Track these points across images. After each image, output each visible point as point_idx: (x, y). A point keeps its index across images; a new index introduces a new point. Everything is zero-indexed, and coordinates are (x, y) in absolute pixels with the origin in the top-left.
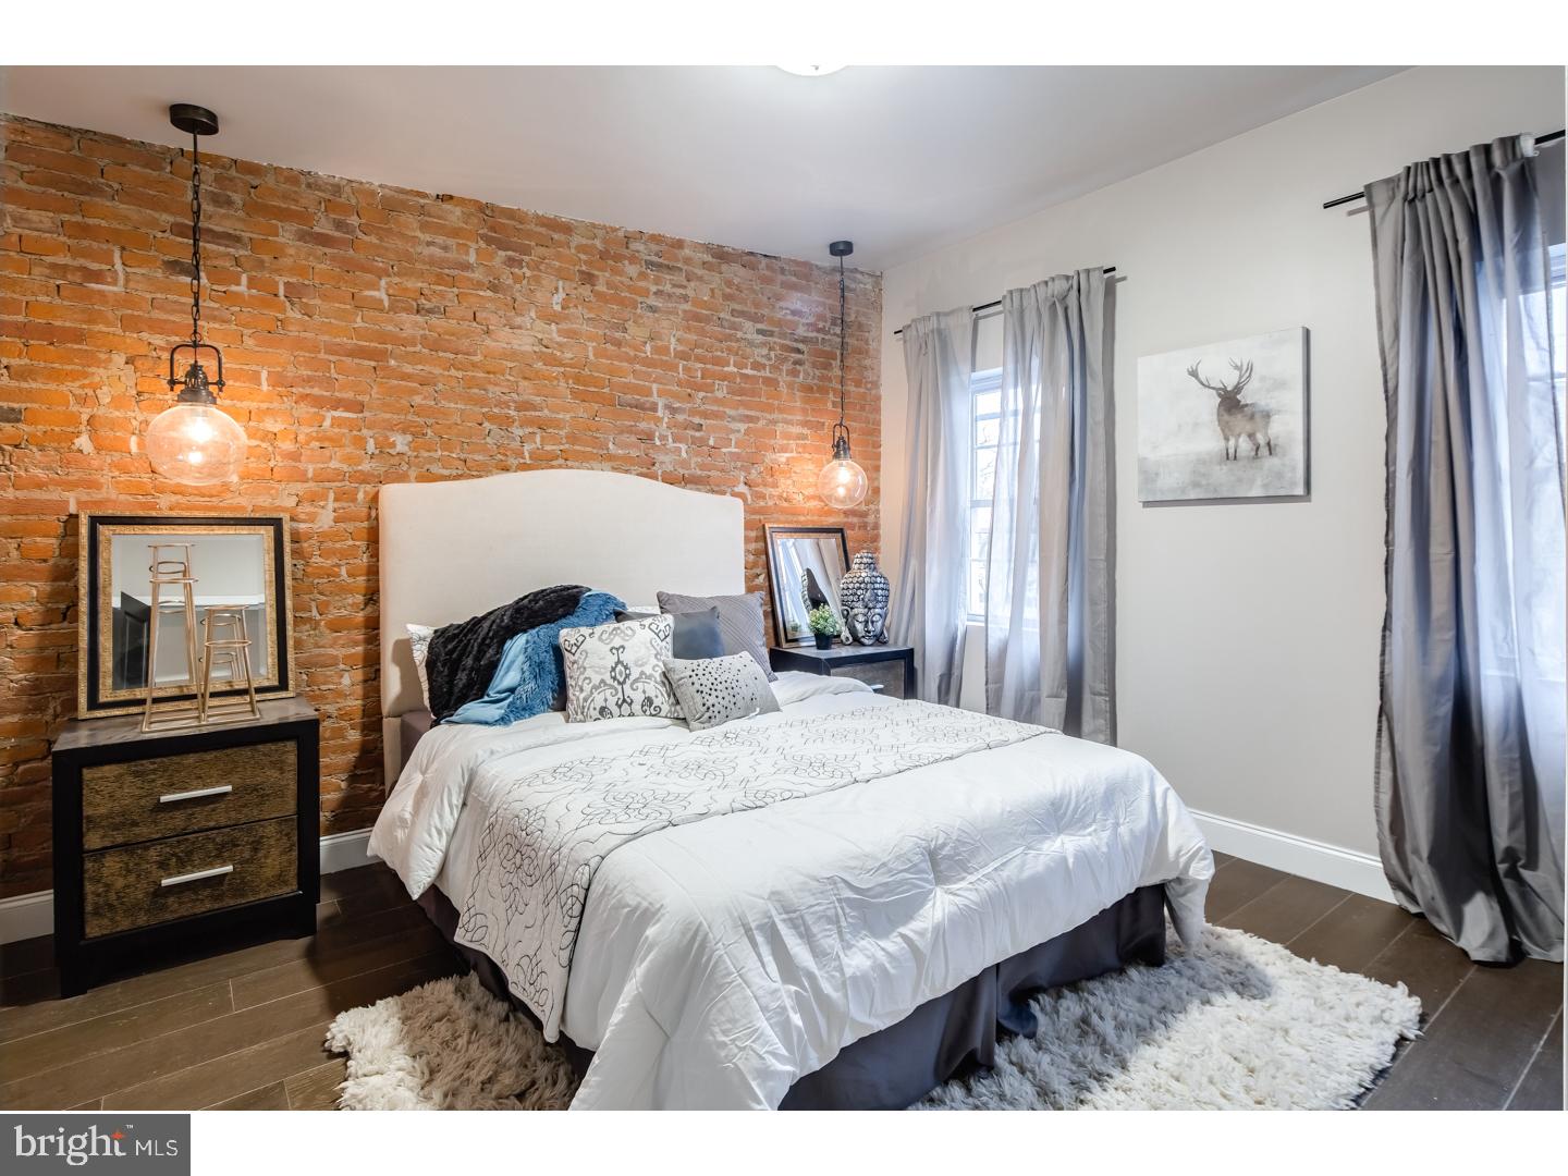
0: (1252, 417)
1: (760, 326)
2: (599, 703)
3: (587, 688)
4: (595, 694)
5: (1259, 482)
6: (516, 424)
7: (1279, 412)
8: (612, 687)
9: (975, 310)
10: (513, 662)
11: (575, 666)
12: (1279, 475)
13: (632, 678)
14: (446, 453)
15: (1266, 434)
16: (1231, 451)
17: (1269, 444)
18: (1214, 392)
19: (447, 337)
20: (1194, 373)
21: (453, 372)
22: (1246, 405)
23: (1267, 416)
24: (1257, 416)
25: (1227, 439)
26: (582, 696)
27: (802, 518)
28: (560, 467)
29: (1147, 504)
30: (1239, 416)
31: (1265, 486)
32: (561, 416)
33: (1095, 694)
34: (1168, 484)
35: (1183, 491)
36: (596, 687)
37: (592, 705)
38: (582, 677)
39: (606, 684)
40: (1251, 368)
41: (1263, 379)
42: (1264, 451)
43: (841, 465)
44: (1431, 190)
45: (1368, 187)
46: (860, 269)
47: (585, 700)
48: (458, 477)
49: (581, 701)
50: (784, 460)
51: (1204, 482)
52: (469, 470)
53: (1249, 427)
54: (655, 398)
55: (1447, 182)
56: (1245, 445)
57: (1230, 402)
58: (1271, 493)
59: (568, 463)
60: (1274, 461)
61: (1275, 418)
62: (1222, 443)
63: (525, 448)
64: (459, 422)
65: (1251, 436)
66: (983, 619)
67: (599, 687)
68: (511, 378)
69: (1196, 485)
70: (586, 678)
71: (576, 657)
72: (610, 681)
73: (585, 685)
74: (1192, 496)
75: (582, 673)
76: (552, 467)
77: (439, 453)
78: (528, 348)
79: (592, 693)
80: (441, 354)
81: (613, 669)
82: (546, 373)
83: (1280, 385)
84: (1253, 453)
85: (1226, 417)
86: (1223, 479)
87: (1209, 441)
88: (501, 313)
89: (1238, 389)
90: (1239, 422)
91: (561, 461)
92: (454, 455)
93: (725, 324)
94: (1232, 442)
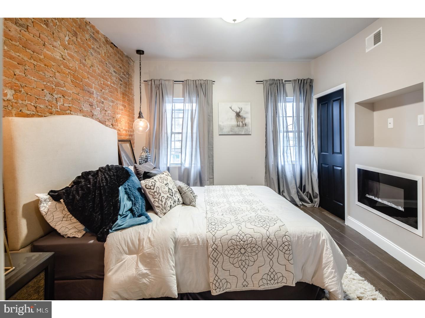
0: (242, 118)
1: (114, 70)
2: (169, 205)
3: (164, 200)
4: (167, 201)
5: (244, 131)
6: (55, 92)
7: (247, 118)
8: (171, 198)
9: (175, 81)
10: (123, 199)
11: (156, 193)
12: (247, 130)
13: (174, 193)
14: (29, 103)
15: (245, 122)
16: (238, 125)
17: (245, 124)
18: (235, 112)
19: (30, 42)
20: (231, 108)
21: (32, 61)
22: (241, 116)
23: (245, 118)
24: (243, 118)
25: (238, 122)
26: (163, 203)
27: (122, 137)
28: (69, 114)
29: (220, 135)
30: (240, 118)
31: (245, 132)
32: (69, 91)
33: (210, 179)
34: (226, 131)
35: (229, 132)
36: (166, 199)
37: (168, 206)
38: (160, 197)
39: (169, 197)
40: (242, 109)
41: (244, 111)
42: (244, 125)
43: (141, 120)
44: (272, 84)
45: (263, 80)
46: (131, 58)
47: (165, 204)
48: (32, 116)
49: (163, 205)
50: (119, 117)
51: (233, 131)
52: (38, 113)
53: (242, 120)
54: (93, 90)
55: (275, 84)
56: (241, 124)
57: (238, 115)
58: (246, 133)
59: (71, 112)
60: (245, 127)
61: (246, 119)
62: (237, 123)
63: (58, 104)
64: (35, 87)
65: (242, 122)
66: (180, 164)
67: (167, 199)
68: (53, 70)
69: (232, 131)
70: (162, 197)
71: (155, 190)
72: (169, 196)
73: (163, 199)
74: (231, 133)
75: (160, 195)
76: (66, 114)
77: (27, 102)
78: (58, 57)
79: (166, 201)
80: (27, 50)
81: (169, 191)
82: (65, 71)
83: (247, 113)
84: (242, 125)
85: (237, 118)
86: (237, 130)
87: (234, 122)
88: (49, 38)
89: (239, 112)
90: (240, 119)
91: (69, 112)
92: (32, 104)
93: (108, 66)
94: (238, 123)
